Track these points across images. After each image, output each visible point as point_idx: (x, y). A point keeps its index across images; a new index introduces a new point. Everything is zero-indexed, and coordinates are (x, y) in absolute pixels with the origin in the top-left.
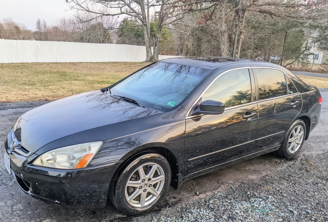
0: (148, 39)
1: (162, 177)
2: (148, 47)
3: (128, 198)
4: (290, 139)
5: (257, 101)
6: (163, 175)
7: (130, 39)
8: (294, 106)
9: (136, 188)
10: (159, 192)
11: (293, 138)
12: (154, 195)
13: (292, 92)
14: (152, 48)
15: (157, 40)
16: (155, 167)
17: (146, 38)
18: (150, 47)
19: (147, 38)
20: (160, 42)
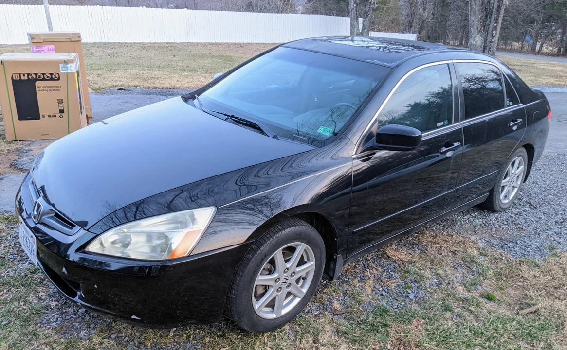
0: (355, 5)
1: (311, 265)
2: (354, 19)
3: (256, 305)
4: (503, 181)
5: (461, 121)
6: (313, 261)
7: (326, 5)
8: (515, 128)
9: (269, 286)
10: (305, 290)
11: (508, 179)
12: (295, 296)
13: (511, 103)
14: (360, 20)
15: (370, 8)
16: (301, 248)
17: (351, 5)
18: (357, 19)
19: (353, 4)
20: (373, 10)
